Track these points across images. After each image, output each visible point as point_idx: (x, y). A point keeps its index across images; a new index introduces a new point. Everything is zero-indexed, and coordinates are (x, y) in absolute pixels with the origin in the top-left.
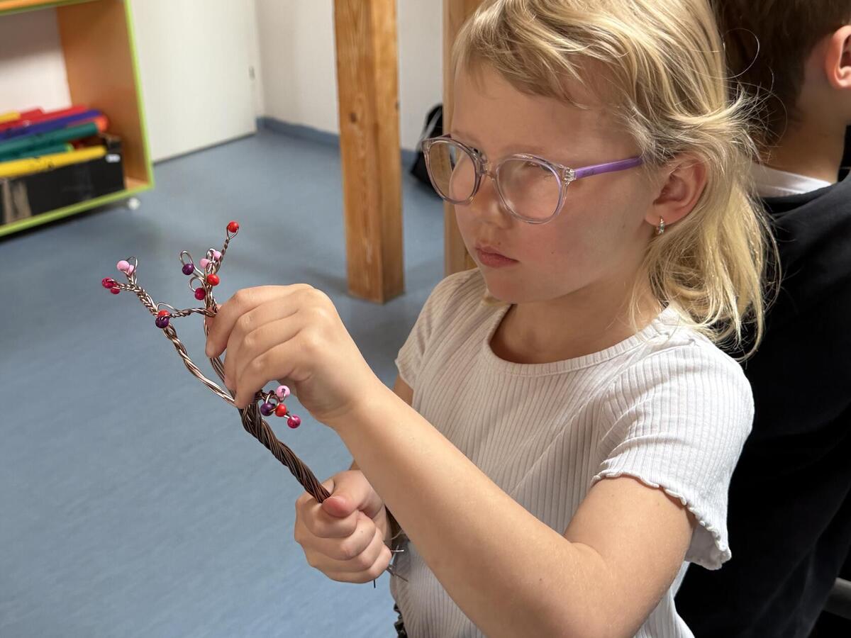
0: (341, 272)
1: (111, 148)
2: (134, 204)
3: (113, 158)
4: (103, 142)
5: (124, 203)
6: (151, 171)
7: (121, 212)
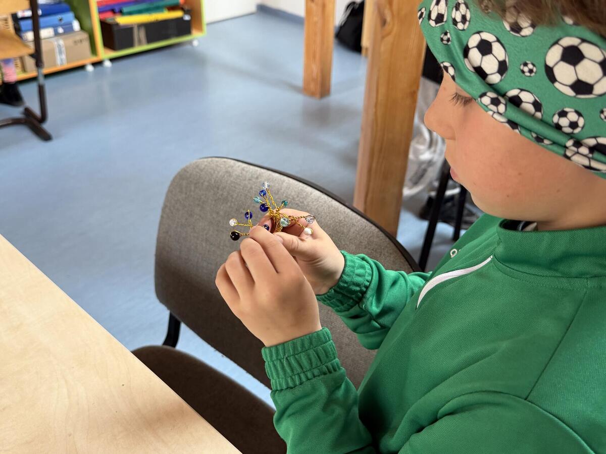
0: (300, 82)
1: (186, 12)
2: (195, 43)
3: (187, 18)
4: (182, 9)
5: (190, 42)
6: (205, 27)
7: (188, 47)
